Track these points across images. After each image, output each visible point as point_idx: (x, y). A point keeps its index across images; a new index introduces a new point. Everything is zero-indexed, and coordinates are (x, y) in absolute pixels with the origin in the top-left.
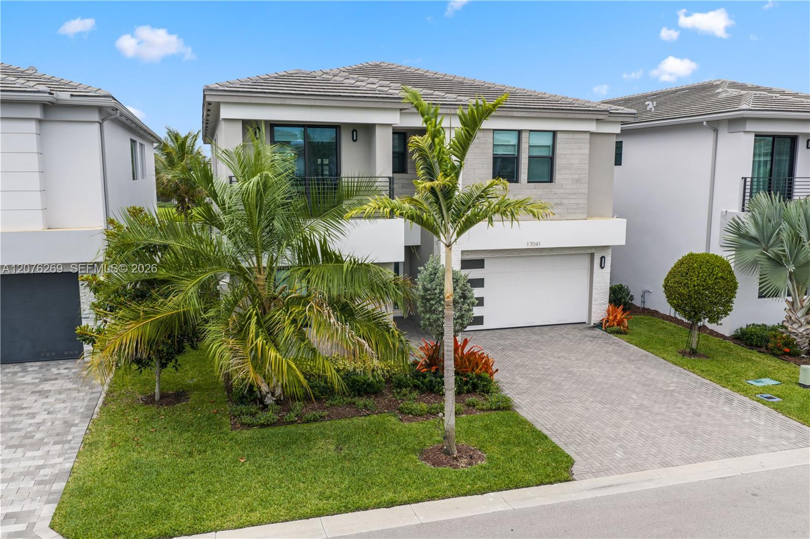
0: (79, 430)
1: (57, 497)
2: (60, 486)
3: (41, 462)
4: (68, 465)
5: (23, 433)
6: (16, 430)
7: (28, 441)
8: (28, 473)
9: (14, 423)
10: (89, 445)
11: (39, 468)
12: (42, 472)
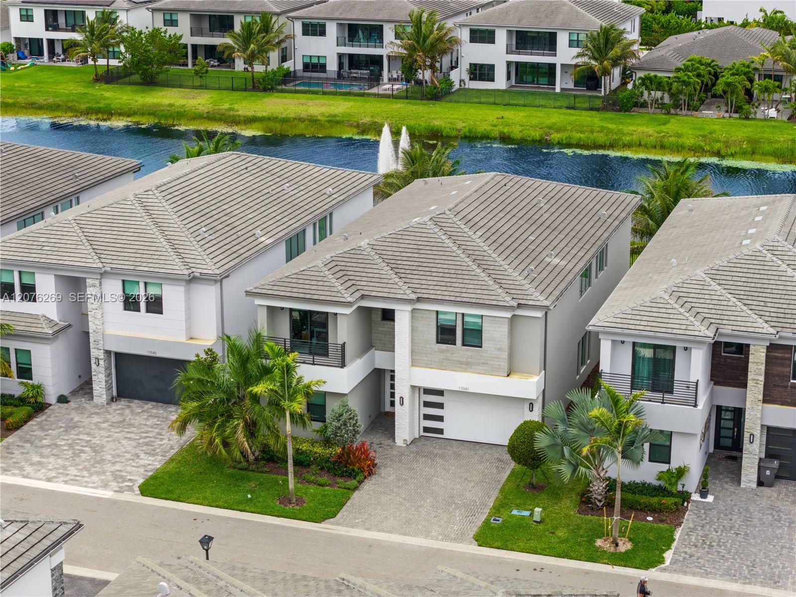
0: (173, 452)
1: (147, 477)
2: (150, 474)
3: (151, 463)
4: (159, 466)
5: (153, 448)
6: (152, 446)
7: (153, 452)
8: (144, 466)
9: (153, 442)
10: (172, 460)
11: (149, 465)
12: (149, 467)
